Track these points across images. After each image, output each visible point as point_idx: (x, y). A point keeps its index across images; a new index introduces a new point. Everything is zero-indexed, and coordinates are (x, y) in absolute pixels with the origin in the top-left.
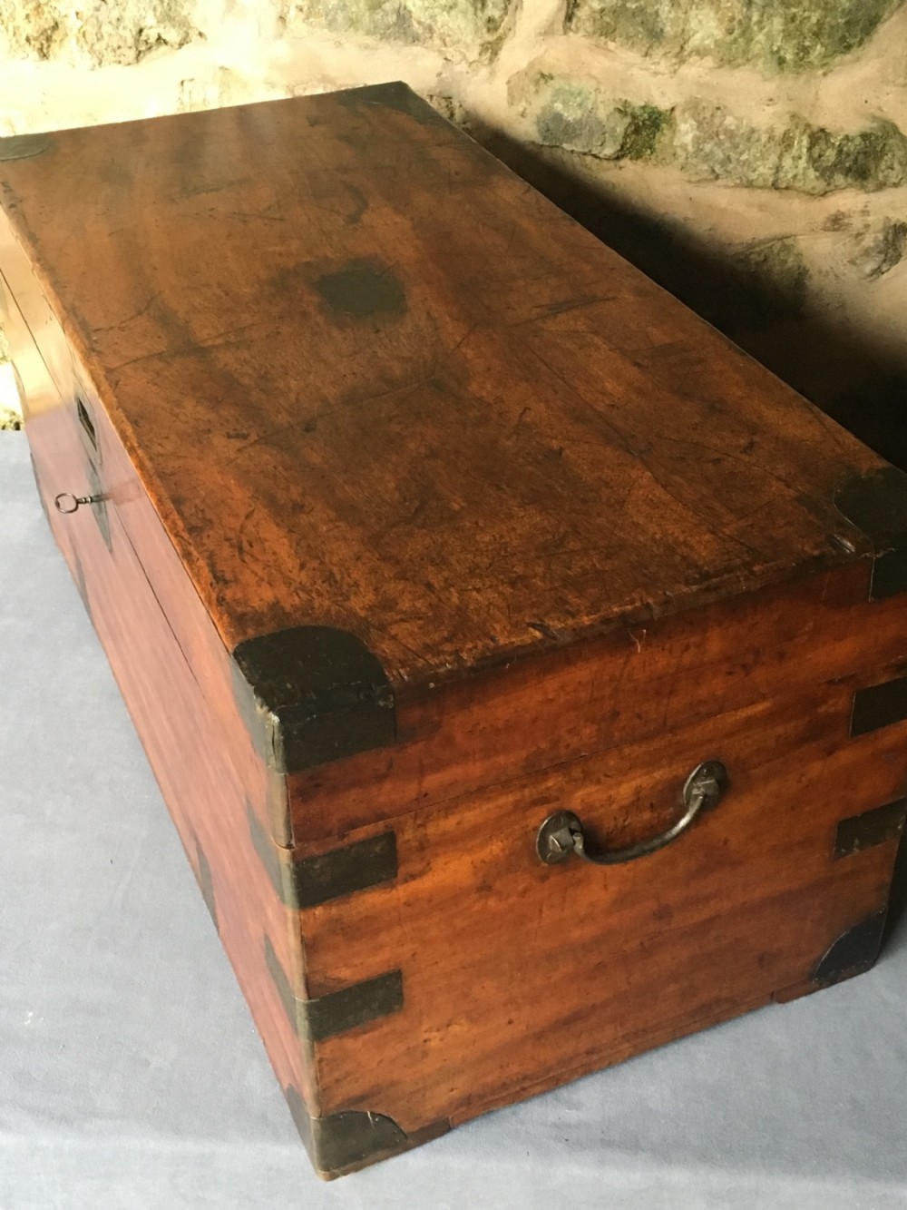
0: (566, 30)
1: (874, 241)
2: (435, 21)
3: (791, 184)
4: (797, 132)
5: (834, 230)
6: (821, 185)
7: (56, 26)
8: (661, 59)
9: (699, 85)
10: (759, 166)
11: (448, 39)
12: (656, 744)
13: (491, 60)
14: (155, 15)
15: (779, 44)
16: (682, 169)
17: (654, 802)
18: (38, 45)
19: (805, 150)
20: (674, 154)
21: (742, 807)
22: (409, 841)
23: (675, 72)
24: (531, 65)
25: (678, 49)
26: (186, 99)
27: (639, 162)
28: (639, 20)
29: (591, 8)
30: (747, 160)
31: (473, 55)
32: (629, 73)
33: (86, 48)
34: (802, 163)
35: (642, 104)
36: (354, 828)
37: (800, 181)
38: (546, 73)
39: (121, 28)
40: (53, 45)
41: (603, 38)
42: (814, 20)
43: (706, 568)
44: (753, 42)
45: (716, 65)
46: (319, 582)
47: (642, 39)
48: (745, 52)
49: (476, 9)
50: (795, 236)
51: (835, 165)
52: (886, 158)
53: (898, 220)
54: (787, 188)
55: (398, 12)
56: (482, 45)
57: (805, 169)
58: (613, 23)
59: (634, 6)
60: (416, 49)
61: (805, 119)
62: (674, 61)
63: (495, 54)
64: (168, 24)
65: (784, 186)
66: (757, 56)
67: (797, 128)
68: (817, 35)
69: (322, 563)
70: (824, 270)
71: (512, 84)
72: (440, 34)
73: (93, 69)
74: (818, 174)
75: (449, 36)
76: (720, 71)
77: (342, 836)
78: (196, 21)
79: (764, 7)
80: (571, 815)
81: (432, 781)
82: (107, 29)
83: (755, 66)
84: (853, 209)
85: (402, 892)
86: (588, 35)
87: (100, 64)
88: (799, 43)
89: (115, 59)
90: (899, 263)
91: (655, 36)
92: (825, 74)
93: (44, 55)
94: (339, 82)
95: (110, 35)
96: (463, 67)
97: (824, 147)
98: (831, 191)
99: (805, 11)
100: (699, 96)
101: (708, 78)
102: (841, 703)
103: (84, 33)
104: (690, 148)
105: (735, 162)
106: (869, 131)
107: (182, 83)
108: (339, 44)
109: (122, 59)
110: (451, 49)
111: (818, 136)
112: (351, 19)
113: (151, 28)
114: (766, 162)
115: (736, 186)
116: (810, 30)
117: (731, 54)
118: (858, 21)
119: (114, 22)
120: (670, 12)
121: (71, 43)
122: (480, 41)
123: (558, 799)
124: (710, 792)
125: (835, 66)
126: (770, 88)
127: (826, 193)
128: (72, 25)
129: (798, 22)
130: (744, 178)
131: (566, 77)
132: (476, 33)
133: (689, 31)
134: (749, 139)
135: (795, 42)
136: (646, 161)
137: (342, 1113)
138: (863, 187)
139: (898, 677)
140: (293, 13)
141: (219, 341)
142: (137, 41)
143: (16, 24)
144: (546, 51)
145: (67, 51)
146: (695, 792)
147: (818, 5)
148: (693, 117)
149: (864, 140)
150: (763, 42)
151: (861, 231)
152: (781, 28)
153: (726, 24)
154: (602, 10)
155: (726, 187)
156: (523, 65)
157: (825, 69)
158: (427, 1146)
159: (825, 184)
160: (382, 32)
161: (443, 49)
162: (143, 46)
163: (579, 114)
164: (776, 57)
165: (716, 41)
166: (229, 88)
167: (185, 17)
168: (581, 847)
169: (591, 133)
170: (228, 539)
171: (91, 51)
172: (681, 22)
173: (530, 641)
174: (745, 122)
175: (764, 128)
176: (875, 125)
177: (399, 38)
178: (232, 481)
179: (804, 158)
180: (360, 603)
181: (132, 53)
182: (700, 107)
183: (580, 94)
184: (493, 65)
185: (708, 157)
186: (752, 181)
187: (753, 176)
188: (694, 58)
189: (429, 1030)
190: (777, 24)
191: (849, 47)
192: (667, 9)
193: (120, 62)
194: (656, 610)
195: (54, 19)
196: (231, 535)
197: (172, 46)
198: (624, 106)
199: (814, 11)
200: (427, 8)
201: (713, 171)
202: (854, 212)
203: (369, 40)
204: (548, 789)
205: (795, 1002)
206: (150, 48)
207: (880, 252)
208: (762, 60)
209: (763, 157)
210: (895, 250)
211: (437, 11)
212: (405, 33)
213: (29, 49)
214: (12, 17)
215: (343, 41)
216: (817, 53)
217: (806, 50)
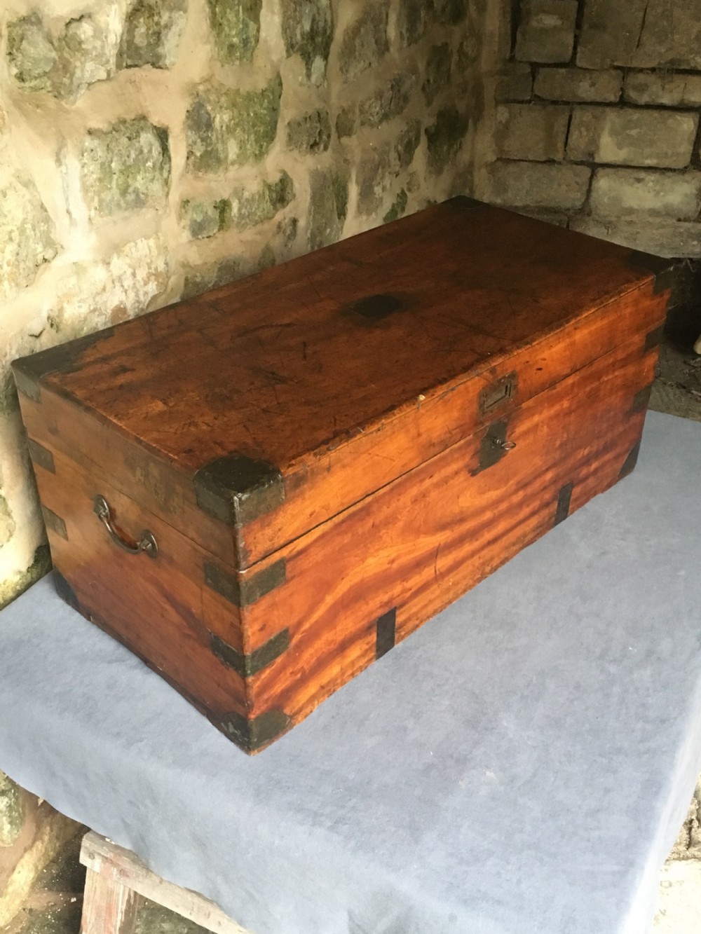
0: (187, 173)
1: (289, 230)
2: (149, 190)
4: (265, 189)
5: (279, 232)
6: (274, 212)
8: (220, 173)
9: (235, 180)
10: (258, 212)
11: (154, 198)
14: (41, 245)
15: (254, 147)
16: (236, 227)
19: (268, 197)
20: (233, 221)
23: (226, 177)
24: (181, 198)
25: (225, 165)
27: (221, 231)
28: (212, 155)
29: (196, 157)
30: (254, 211)
31: (164, 203)
32: (211, 186)
33: (13, 284)
34: (268, 203)
35: (220, 199)
37: (267, 213)
38: (186, 200)
39: (28, 262)
41: (197, 172)
42: (262, 131)
44: (247, 150)
45: (238, 167)
47: (214, 165)
48: (246, 156)
49: (161, 176)
50: (270, 242)
51: (275, 200)
52: (286, 189)
53: (293, 217)
54: (266, 219)
55: (134, 191)
56: (164, 195)
57: (269, 206)
59: (210, 149)
61: (266, 181)
62: (224, 172)
63: (169, 198)
64: (48, 247)
65: (266, 217)
66: (249, 157)
67: (265, 187)
68: (263, 138)
70: (279, 254)
71: (177, 212)
72: (151, 196)
73: (16, 295)
74: (272, 206)
75: (154, 195)
76: (240, 170)
78: (58, 238)
79: (248, 131)
82: (22, 265)
83: (248, 162)
86: (192, 173)
87: (19, 291)
89: (26, 284)
90: (296, 238)
91: (218, 161)
92: (267, 156)
95: (24, 269)
97: (272, 193)
98: (276, 212)
99: (258, 128)
100: (235, 186)
101: (237, 175)
103: (11, 275)
104: (237, 215)
105: (251, 214)
106: (281, 178)
108: (115, 222)
109: (29, 282)
110: (156, 203)
111: (270, 188)
112: (116, 205)
113: (40, 253)
114: (259, 209)
116: (261, 136)
117: (242, 160)
118: (272, 126)
119: (25, 259)
120: (221, 146)
121: (5, 285)
122: (164, 193)
125: (270, 150)
126: (255, 170)
127: (275, 215)
128: (5, 271)
129: (258, 134)
130: (254, 221)
131: (193, 198)
132: (162, 189)
133: (228, 154)
134: (253, 200)
135: (258, 144)
136: (223, 230)
138: (283, 206)
142: (34, 266)
144: (184, 186)
148: (236, 198)
149: (280, 183)
150: (250, 149)
151: (285, 228)
152: (254, 139)
153: (239, 145)
154: (200, 156)
155: (250, 229)
156: (178, 199)
157: (267, 153)
159: (274, 210)
160: (131, 206)
161: (153, 204)
162: (36, 269)
163: (202, 216)
164: (254, 154)
165: (237, 155)
166: (79, 274)
167: (53, 239)
169: (209, 224)
171: (16, 285)
172: (225, 150)
174: (250, 192)
175: (256, 192)
176: (282, 175)
177: (137, 207)
182: (237, 191)
183: (200, 205)
184: (169, 204)
185: (243, 217)
186: (257, 221)
187: (257, 218)
188: (231, 167)
190: (252, 137)
191: (272, 140)
193: (28, 286)
197: (49, 261)
198: (216, 204)
199: (260, 126)
200: (144, 184)
201: (246, 222)
202: (282, 219)
203: (127, 214)
206: (39, 268)
209: (258, 207)
210: (295, 231)
211: (148, 183)
212: (139, 203)
215: (116, 220)
216: (264, 146)
217: (261, 146)
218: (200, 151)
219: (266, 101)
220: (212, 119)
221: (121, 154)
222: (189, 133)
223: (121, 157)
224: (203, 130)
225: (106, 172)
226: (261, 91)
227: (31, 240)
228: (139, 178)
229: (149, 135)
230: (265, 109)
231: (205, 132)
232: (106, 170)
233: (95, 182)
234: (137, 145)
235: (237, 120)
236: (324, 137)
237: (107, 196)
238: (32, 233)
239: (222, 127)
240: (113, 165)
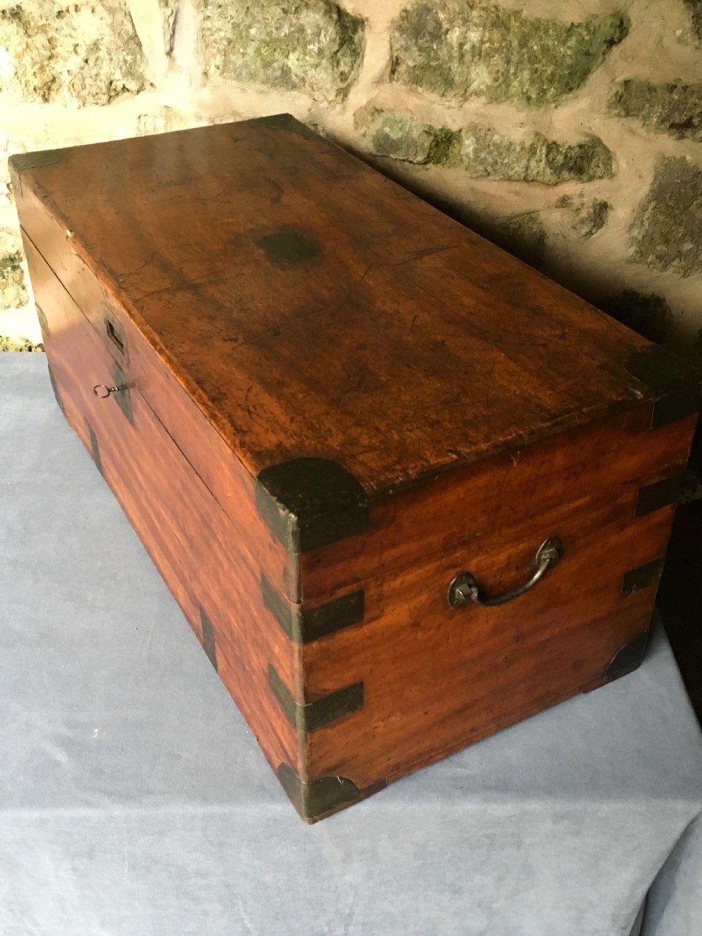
0: (391, 80)
1: (587, 214)
2: (307, 75)
3: (535, 178)
4: (539, 145)
5: (565, 207)
6: (554, 179)
7: (54, 80)
8: (453, 97)
9: (477, 114)
10: (515, 167)
11: (315, 86)
12: (521, 526)
13: (343, 100)
14: (121, 72)
15: (527, 87)
16: (466, 169)
17: (519, 564)
18: (42, 93)
19: (544, 156)
20: (462, 160)
21: (569, 566)
22: (372, 595)
23: (461, 106)
24: (369, 102)
25: (463, 92)
26: (142, 128)
27: (439, 165)
28: (438, 72)
29: (407, 65)
30: (507, 163)
31: (332, 97)
32: (432, 107)
33: (74, 94)
34: (542, 164)
35: (441, 127)
36: (339, 588)
37: (541, 176)
38: (378, 107)
39: (98, 81)
40: (51, 92)
41: (414, 85)
42: (549, 72)
43: (552, 411)
44: (511, 87)
45: (487, 102)
46: (305, 429)
47: (441, 85)
48: (506, 93)
49: (333, 66)
50: (538, 211)
51: (563, 165)
52: (594, 160)
53: (602, 200)
54: (532, 181)
55: (282, 69)
56: (337, 90)
57: (544, 168)
58: (421, 75)
59: (435, 64)
60: (295, 93)
61: (544, 136)
62: (461, 99)
63: (346, 96)
64: (129, 77)
65: (531, 179)
66: (513, 95)
67: (539, 141)
68: (551, 81)
69: (304, 417)
70: (556, 233)
71: (357, 115)
72: (310, 83)
73: (79, 108)
74: (552, 171)
75: (316, 84)
76: (490, 106)
77: (332, 594)
78: (148, 75)
79: (517, 64)
80: (469, 575)
81: (388, 555)
82: (88, 81)
83: (512, 101)
84: (574, 193)
85: (366, 629)
86: (405, 83)
87: (84, 104)
88: (539, 88)
89: (94, 101)
90: (603, 227)
91: (448, 83)
92: (556, 107)
93: (46, 100)
94: (244, 115)
95: (91, 85)
96: (324, 105)
97: (555, 154)
98: (560, 182)
99: (543, 66)
100: (477, 122)
101: (482, 110)
102: (629, 496)
103: (73, 85)
104: (471, 156)
105: (500, 164)
106: (584, 143)
107: (139, 117)
108: (243, 90)
109: (99, 101)
110: (317, 93)
111: (552, 147)
112: (251, 74)
113: (118, 80)
114: (520, 164)
115: (501, 180)
116: (547, 78)
117: (497, 94)
118: (576, 73)
119: (94, 77)
120: (458, 67)
121: (64, 91)
122: (336, 88)
123: (462, 564)
124: (553, 557)
125: (563, 101)
126: (522, 116)
127: (557, 183)
128: (65, 78)
129: (539, 73)
130: (506, 175)
131: (392, 111)
132: (333, 82)
133: (470, 80)
134: (508, 150)
135: (537, 86)
136: (443, 164)
137: (322, 779)
138: (580, 179)
139: (665, 478)
140: (212, 70)
141: (203, 280)
142: (109, 89)
143: (26, 78)
144: (378, 93)
145: (62, 97)
146: (543, 557)
147: (551, 62)
148: (473, 135)
149: (581, 149)
150: (517, 86)
151: (580, 207)
152: (528, 77)
153: (494, 75)
154: (415, 67)
155: (494, 180)
156: (364, 102)
157: (556, 103)
158: (372, 797)
159: (556, 178)
160: (272, 82)
161: (312, 93)
162: (112, 93)
163: (400, 135)
164: (526, 96)
165: (487, 86)
166: (171, 120)
167: (141, 73)
168: (476, 595)
169: (409, 147)
170: (239, 405)
171: (78, 96)
172: (465, 74)
173: (450, 461)
174: (506, 138)
175: (518, 142)
176: (587, 139)
177: (283, 86)
178: (234, 369)
179: (544, 161)
180: (335, 442)
181: (105, 98)
182: (478, 129)
183: (400, 121)
184: (345, 103)
185: (482, 162)
186: (511, 177)
187: (511, 173)
188: (473, 97)
189: (377, 721)
190: (526, 74)
191: (571, 89)
192: (456, 65)
193: (97, 104)
194: (526, 438)
195: (52, 75)
196: (241, 402)
197: (132, 92)
198: (429, 129)
199: (549, 66)
200: (301, 66)
201: (486, 170)
202: (575, 195)
203: (264, 88)
204: (457, 558)
205: (593, 692)
206: (117, 94)
207: (591, 221)
208: (517, 98)
209: (518, 161)
210: (601, 219)
211: (308, 68)
212: (287, 83)
213: (35, 95)
214: (24, 73)
215: (246, 88)
216: (551, 93)
217: (544, 91)
218: (414, 60)
219: (574, 38)
220: (443, 30)
221: (265, 22)
222: (397, 34)
223: (265, 27)
224: (425, 39)
225: (241, 35)
226: (569, 25)
227: (105, 62)
228: (292, 57)
229: (317, 16)
230: (569, 48)
231: (427, 41)
232: (240, 34)
233: (221, 39)
234: (294, 21)
235: (496, 45)
237: (237, 60)
238: (107, 56)
239: (461, 45)
240: (253, 31)
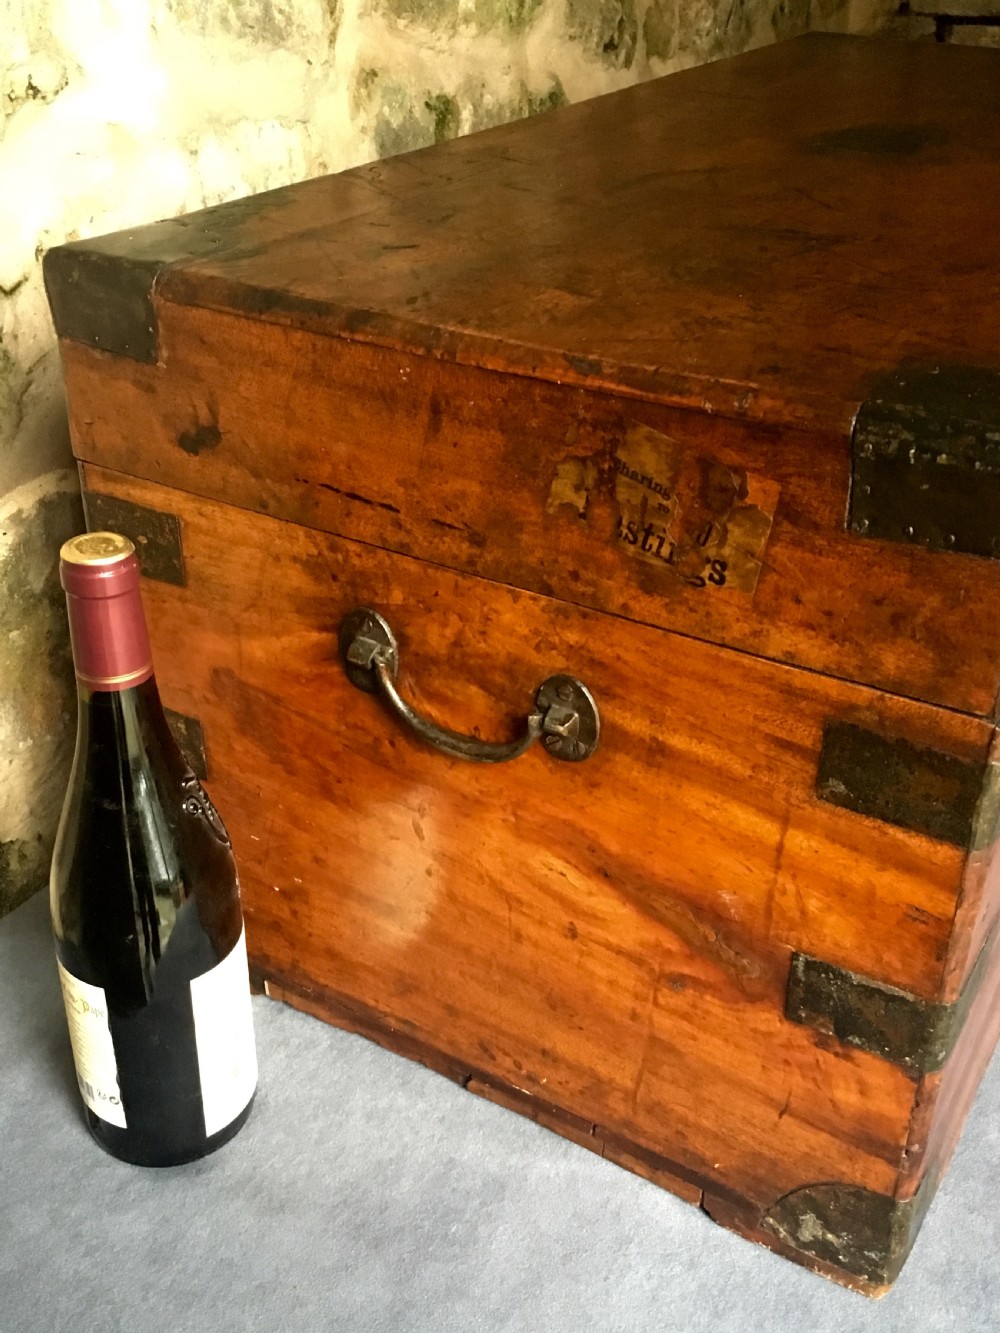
4: (524, 102)
8: (443, 32)
9: (469, 59)
11: (304, 32)
23: (451, 46)
25: (455, 17)
31: (325, 52)
32: (421, 56)
35: (438, 91)
38: (369, 68)
41: (394, 16)
45: (477, 33)
47: (433, 8)
56: (328, 37)
62: (451, 33)
64: (41, 54)
66: (498, 19)
67: (523, 94)
72: (298, 25)
75: (305, 27)
76: (478, 39)
78: (70, 44)
83: (496, 29)
91: (440, 2)
96: (318, 72)
100: (471, 73)
101: (473, 49)
106: (551, 91)
110: (308, 47)
122: (326, 31)
126: (507, 53)
131: (386, 71)
132: (323, 18)
148: (470, 100)
149: (550, 100)
161: (303, 47)
163: (402, 117)
164: (509, 15)
174: (496, 97)
175: (507, 100)
176: (554, 84)
177: (267, 38)
182: (473, 87)
183: (399, 90)
188: (463, 27)
198: (429, 99)
212: (270, 31)
236: (627, 38)
